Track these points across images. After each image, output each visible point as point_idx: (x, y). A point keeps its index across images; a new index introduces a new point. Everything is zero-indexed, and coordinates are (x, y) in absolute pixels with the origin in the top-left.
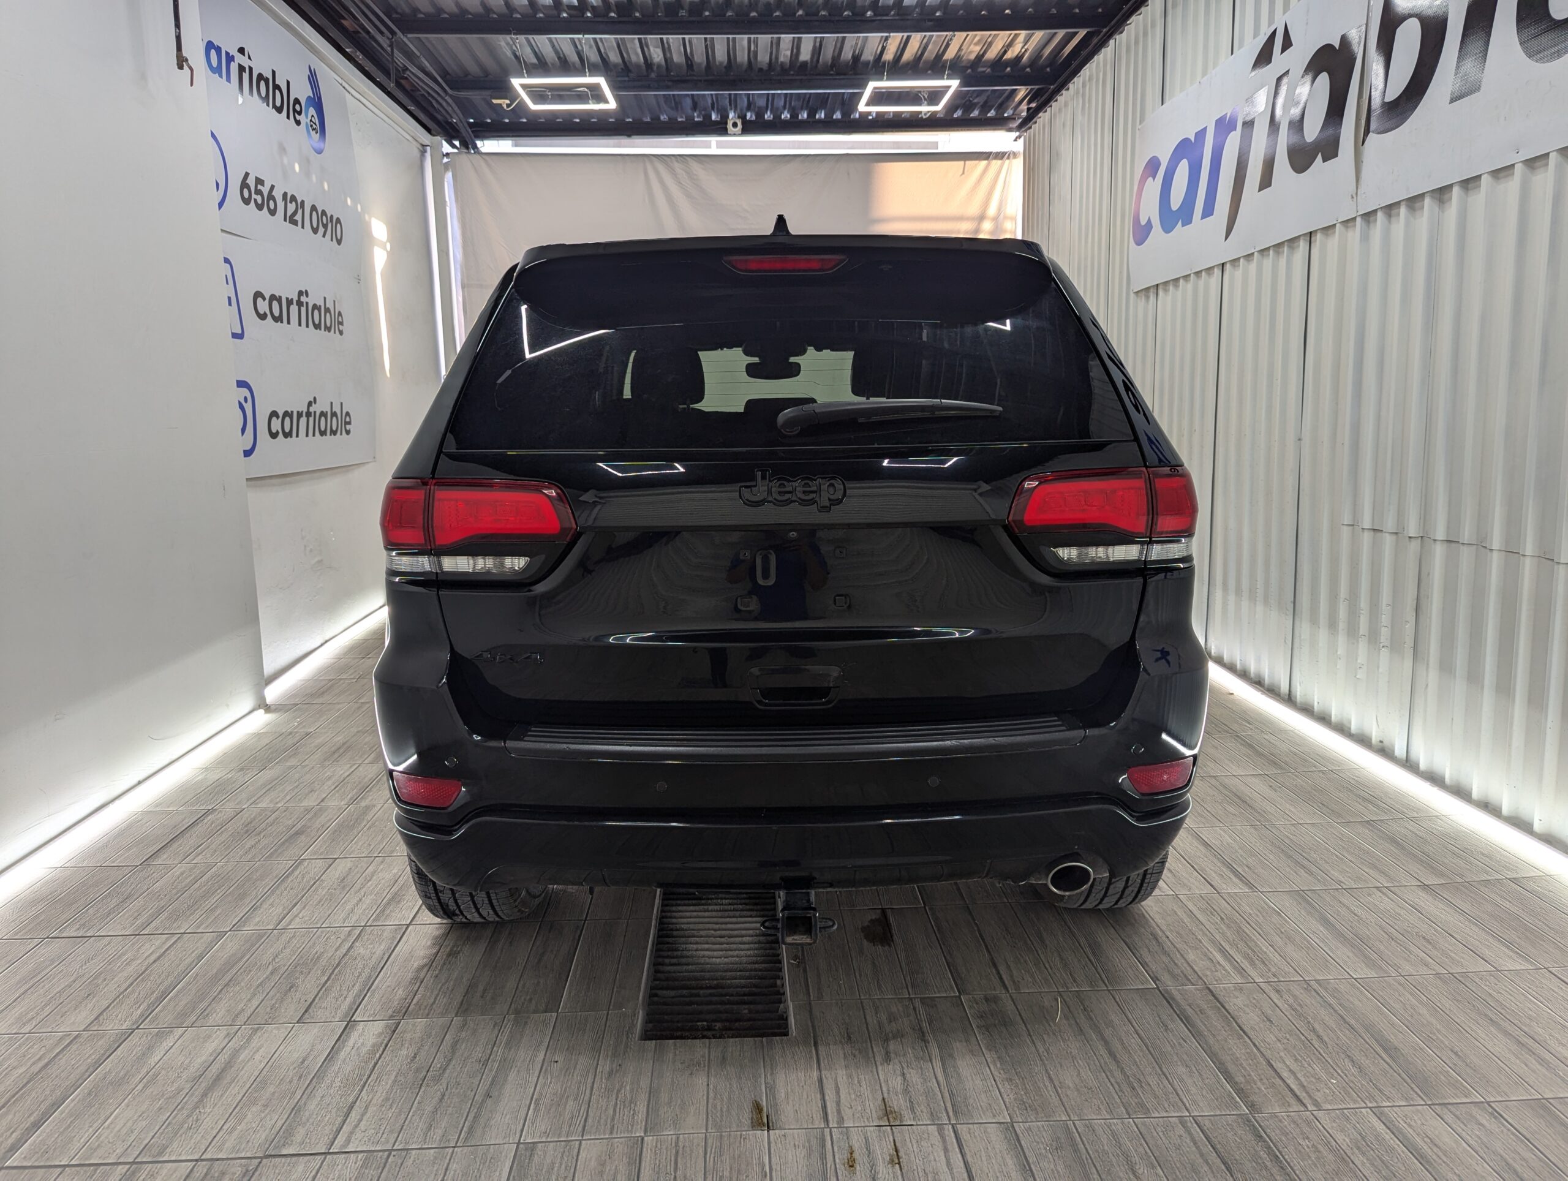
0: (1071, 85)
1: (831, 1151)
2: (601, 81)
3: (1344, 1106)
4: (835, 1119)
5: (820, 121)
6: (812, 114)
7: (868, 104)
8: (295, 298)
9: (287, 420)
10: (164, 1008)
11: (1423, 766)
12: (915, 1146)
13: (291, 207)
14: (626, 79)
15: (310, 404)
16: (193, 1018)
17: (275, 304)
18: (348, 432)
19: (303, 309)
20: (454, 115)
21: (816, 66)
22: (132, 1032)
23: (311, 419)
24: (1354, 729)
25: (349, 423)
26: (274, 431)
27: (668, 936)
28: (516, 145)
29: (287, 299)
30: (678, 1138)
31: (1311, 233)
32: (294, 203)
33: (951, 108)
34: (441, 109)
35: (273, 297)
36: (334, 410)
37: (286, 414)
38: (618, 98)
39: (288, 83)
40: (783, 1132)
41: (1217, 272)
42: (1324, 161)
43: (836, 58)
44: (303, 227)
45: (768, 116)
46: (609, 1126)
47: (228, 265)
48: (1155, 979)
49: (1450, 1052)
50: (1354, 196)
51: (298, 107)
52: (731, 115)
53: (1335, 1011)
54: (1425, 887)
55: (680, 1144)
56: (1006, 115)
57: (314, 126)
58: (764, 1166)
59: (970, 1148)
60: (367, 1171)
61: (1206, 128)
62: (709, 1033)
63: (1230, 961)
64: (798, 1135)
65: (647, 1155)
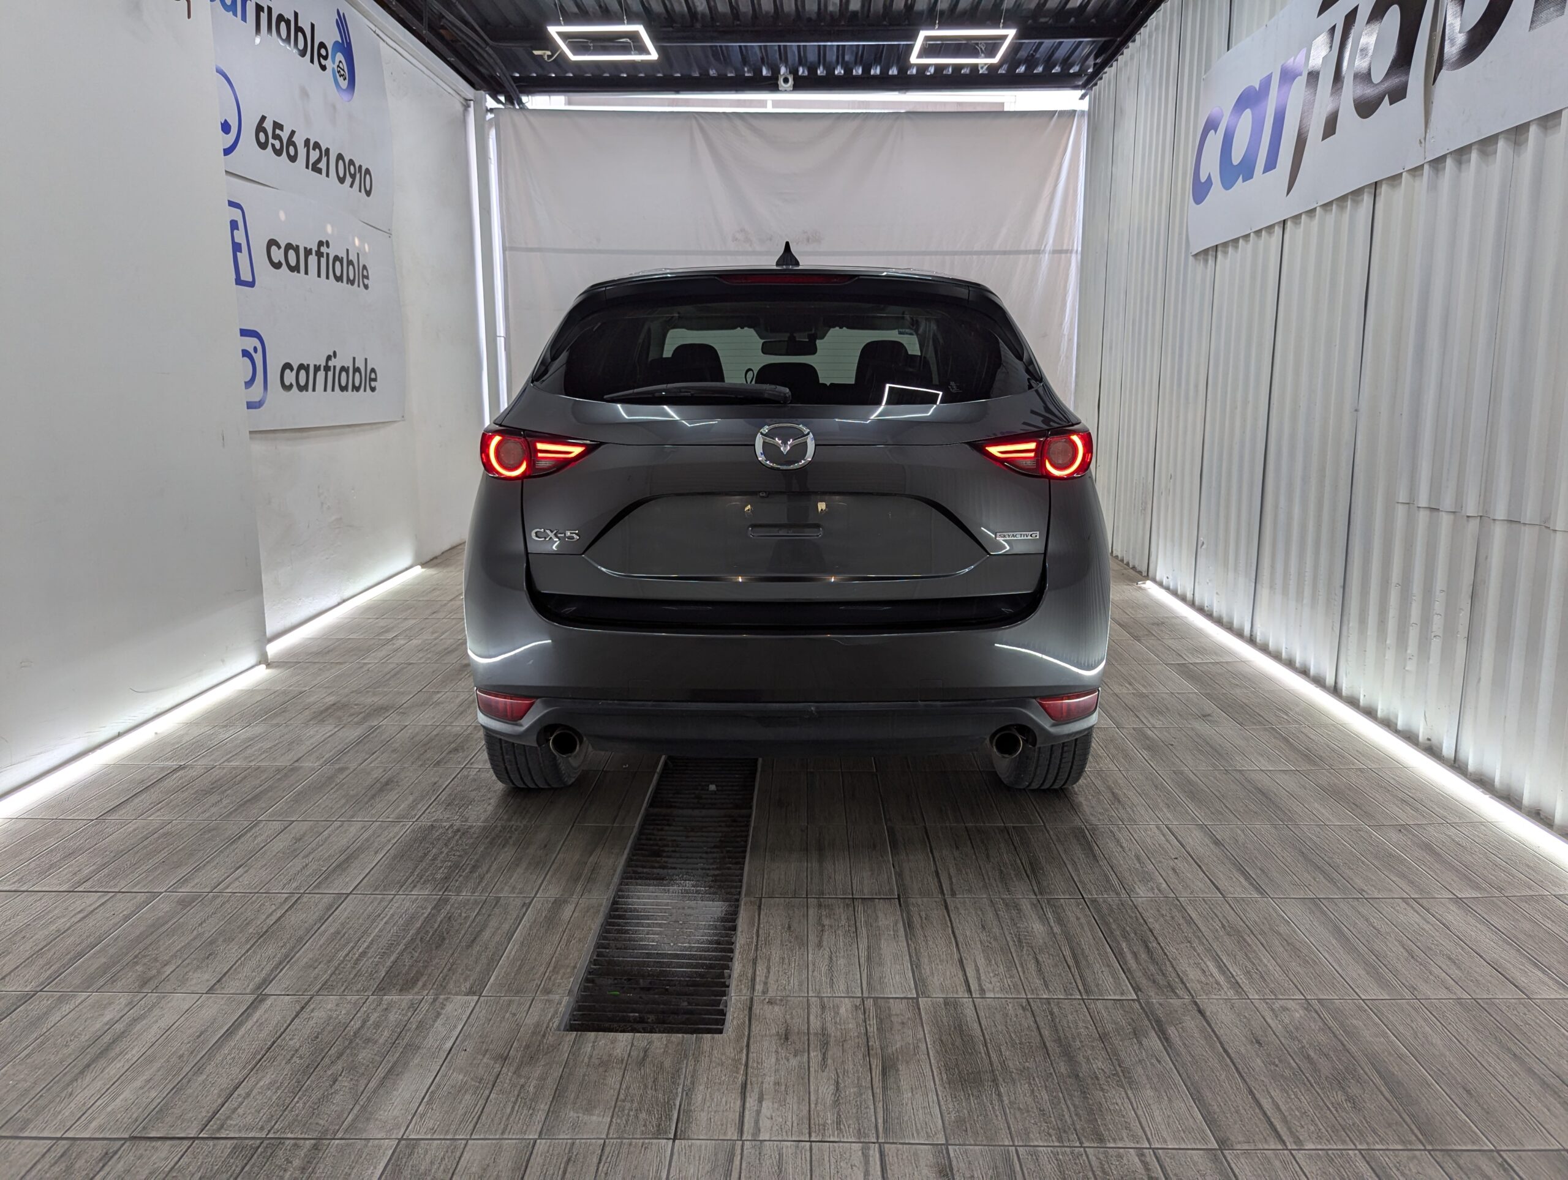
0: (1137, 37)
1: (738, 1167)
2: (640, 29)
3: (1330, 1147)
4: (751, 1131)
5: (875, 77)
6: (866, 70)
7: (920, 56)
8: (315, 248)
9: (303, 373)
10: (75, 969)
11: (1471, 767)
12: (832, 1167)
13: (314, 155)
14: (671, 29)
15: (329, 358)
16: (101, 982)
17: (292, 254)
18: (373, 389)
19: (323, 260)
20: (498, 69)
21: (868, 16)
22: (34, 995)
23: (330, 374)
24: (1400, 725)
25: (375, 380)
26: (287, 383)
27: (620, 917)
28: (569, 103)
29: (305, 248)
30: (573, 1144)
31: (1376, 183)
32: (317, 150)
33: (1011, 61)
34: (483, 61)
35: (289, 246)
36: (356, 366)
37: (301, 367)
38: (659, 49)
39: (313, 26)
40: (690, 1142)
41: (1278, 230)
42: (1391, 104)
43: (888, 6)
44: (328, 175)
45: (820, 71)
46: (502, 1126)
47: (239, 211)
48: (1137, 989)
49: (1461, 1090)
50: (1423, 141)
51: (323, 52)
52: (783, 70)
53: (1336, 1036)
54: (1457, 900)
55: (574, 1150)
56: (1071, 71)
57: (342, 72)
59: (894, 1169)
60: (232, 1161)
61: (1269, 77)
62: (639, 1026)
63: (1224, 973)
64: (706, 1147)
65: (537, 1161)
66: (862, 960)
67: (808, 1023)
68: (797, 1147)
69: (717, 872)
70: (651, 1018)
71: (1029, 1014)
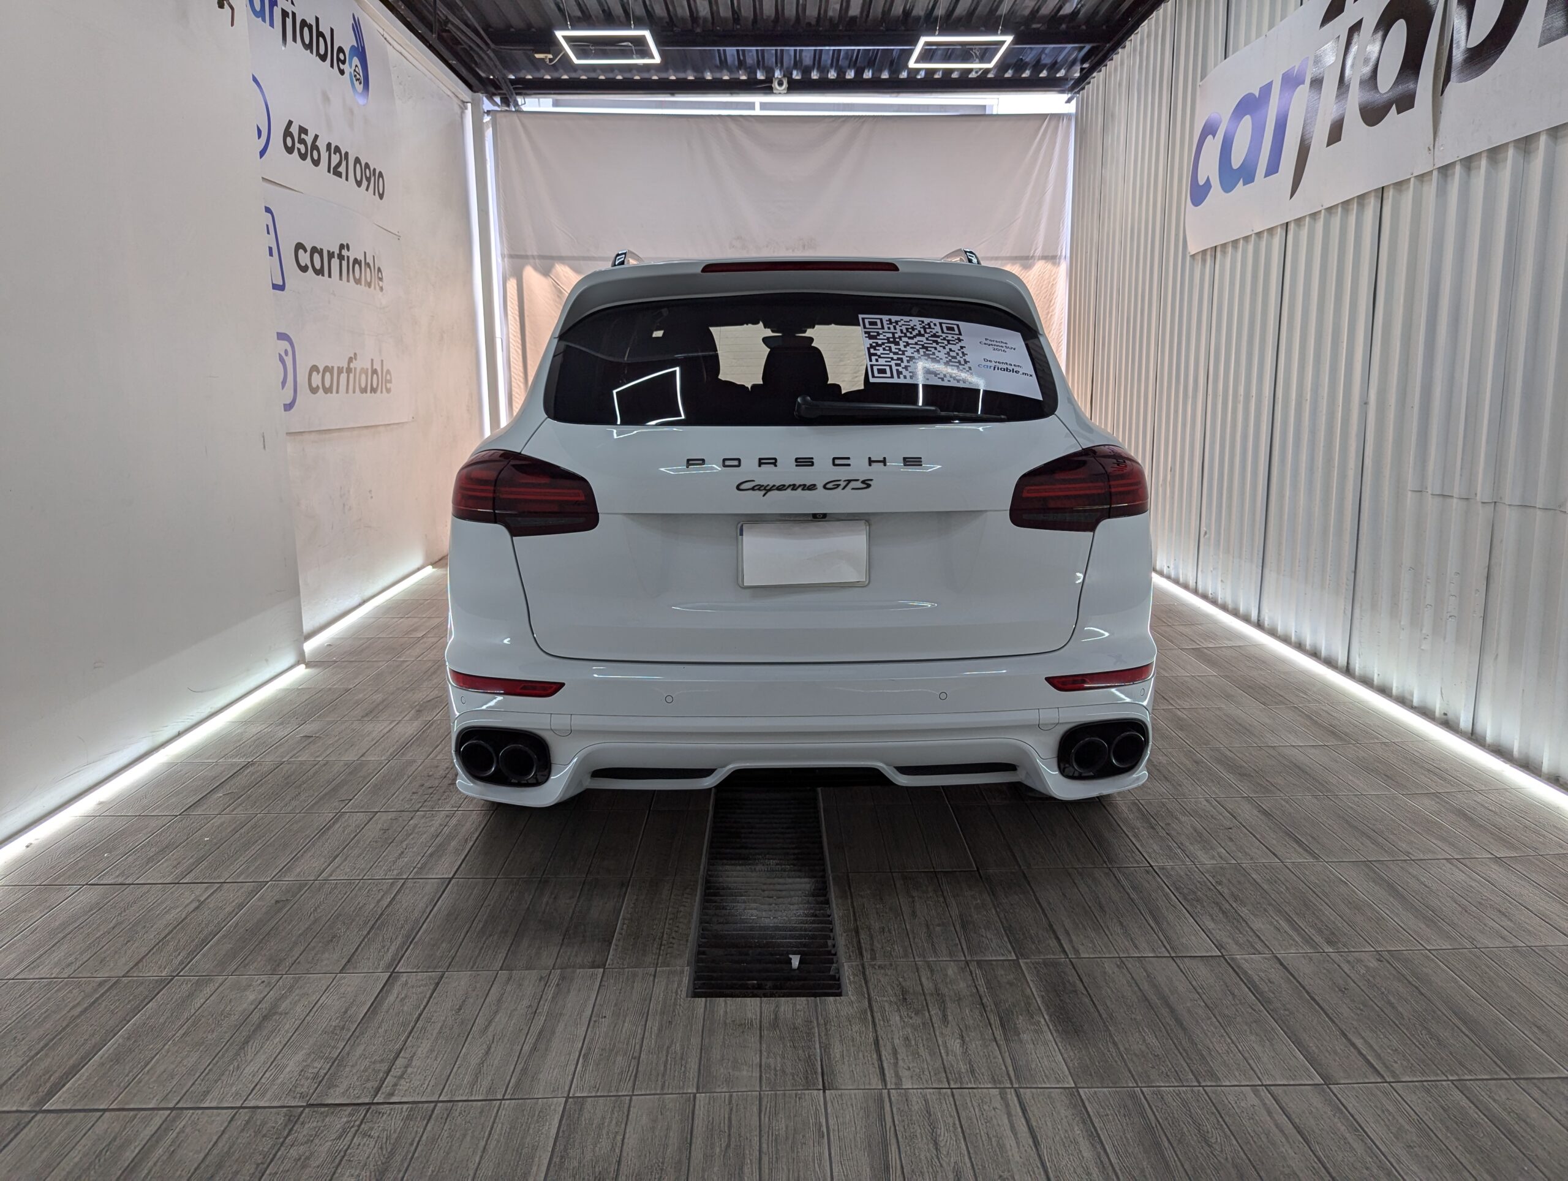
1: (890, 1111)
2: (647, 34)
4: (893, 1080)
5: (866, 80)
6: (859, 72)
7: (917, 62)
8: (337, 252)
9: (328, 375)
10: (204, 956)
11: (1489, 739)
12: (977, 1110)
13: (335, 159)
14: (672, 33)
15: (350, 360)
16: (234, 965)
17: (316, 256)
18: (389, 391)
19: (344, 263)
21: (866, 21)
22: (172, 979)
23: (352, 375)
24: (1415, 703)
25: (390, 381)
26: (314, 385)
27: (715, 895)
28: (554, 104)
29: (329, 252)
30: (731, 1096)
31: (1383, 188)
32: (338, 154)
33: (1003, 66)
34: (483, 64)
35: (314, 250)
36: (374, 367)
37: (327, 369)
38: (662, 54)
39: (332, 30)
40: (840, 1092)
41: (1280, 233)
42: (1399, 112)
43: (886, 12)
44: (347, 179)
46: (660, 1082)
47: (269, 215)
48: (1219, 946)
49: (1533, 1027)
50: (1432, 148)
51: (342, 56)
52: (778, 74)
53: (1410, 982)
54: (1497, 860)
55: (733, 1102)
56: (1058, 75)
57: (358, 77)
58: (821, 1126)
59: (1034, 1111)
60: (412, 1123)
61: (1270, 84)
62: (760, 992)
63: (1296, 930)
64: (855, 1095)
65: (700, 1112)
66: (958, 928)
67: (921, 984)
68: (940, 1093)
69: (796, 851)
70: (769, 984)
71: (1125, 971)
